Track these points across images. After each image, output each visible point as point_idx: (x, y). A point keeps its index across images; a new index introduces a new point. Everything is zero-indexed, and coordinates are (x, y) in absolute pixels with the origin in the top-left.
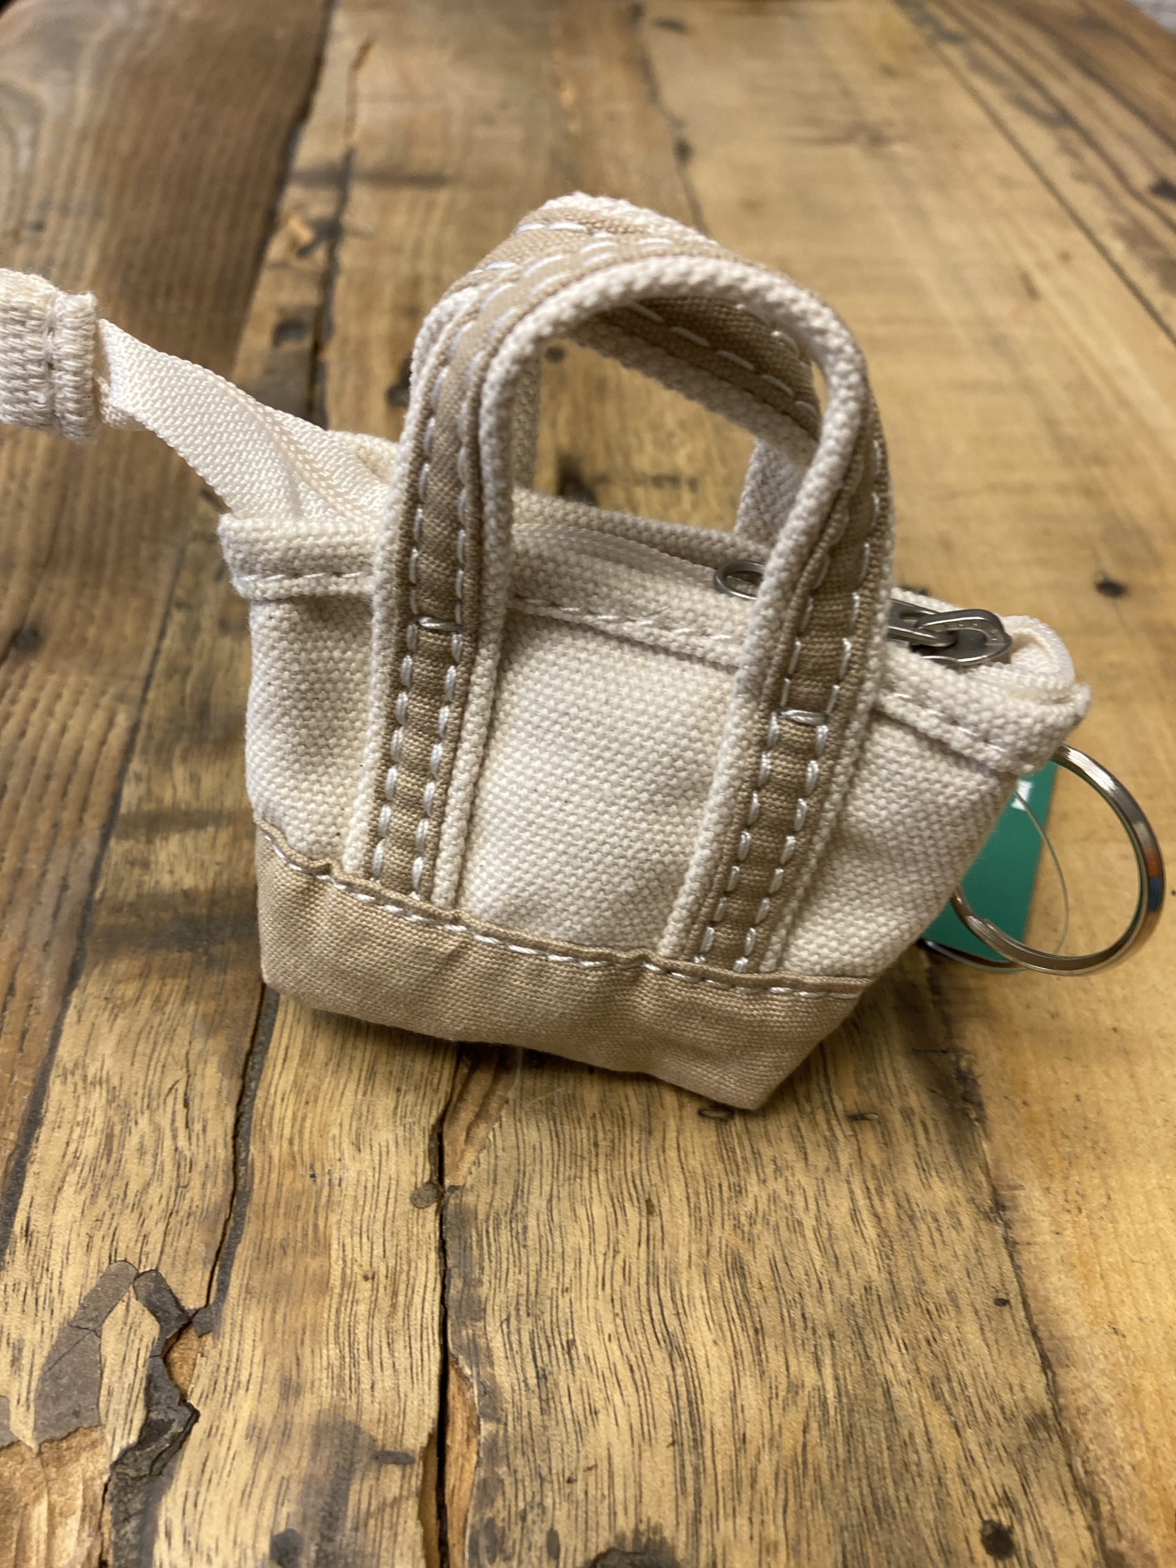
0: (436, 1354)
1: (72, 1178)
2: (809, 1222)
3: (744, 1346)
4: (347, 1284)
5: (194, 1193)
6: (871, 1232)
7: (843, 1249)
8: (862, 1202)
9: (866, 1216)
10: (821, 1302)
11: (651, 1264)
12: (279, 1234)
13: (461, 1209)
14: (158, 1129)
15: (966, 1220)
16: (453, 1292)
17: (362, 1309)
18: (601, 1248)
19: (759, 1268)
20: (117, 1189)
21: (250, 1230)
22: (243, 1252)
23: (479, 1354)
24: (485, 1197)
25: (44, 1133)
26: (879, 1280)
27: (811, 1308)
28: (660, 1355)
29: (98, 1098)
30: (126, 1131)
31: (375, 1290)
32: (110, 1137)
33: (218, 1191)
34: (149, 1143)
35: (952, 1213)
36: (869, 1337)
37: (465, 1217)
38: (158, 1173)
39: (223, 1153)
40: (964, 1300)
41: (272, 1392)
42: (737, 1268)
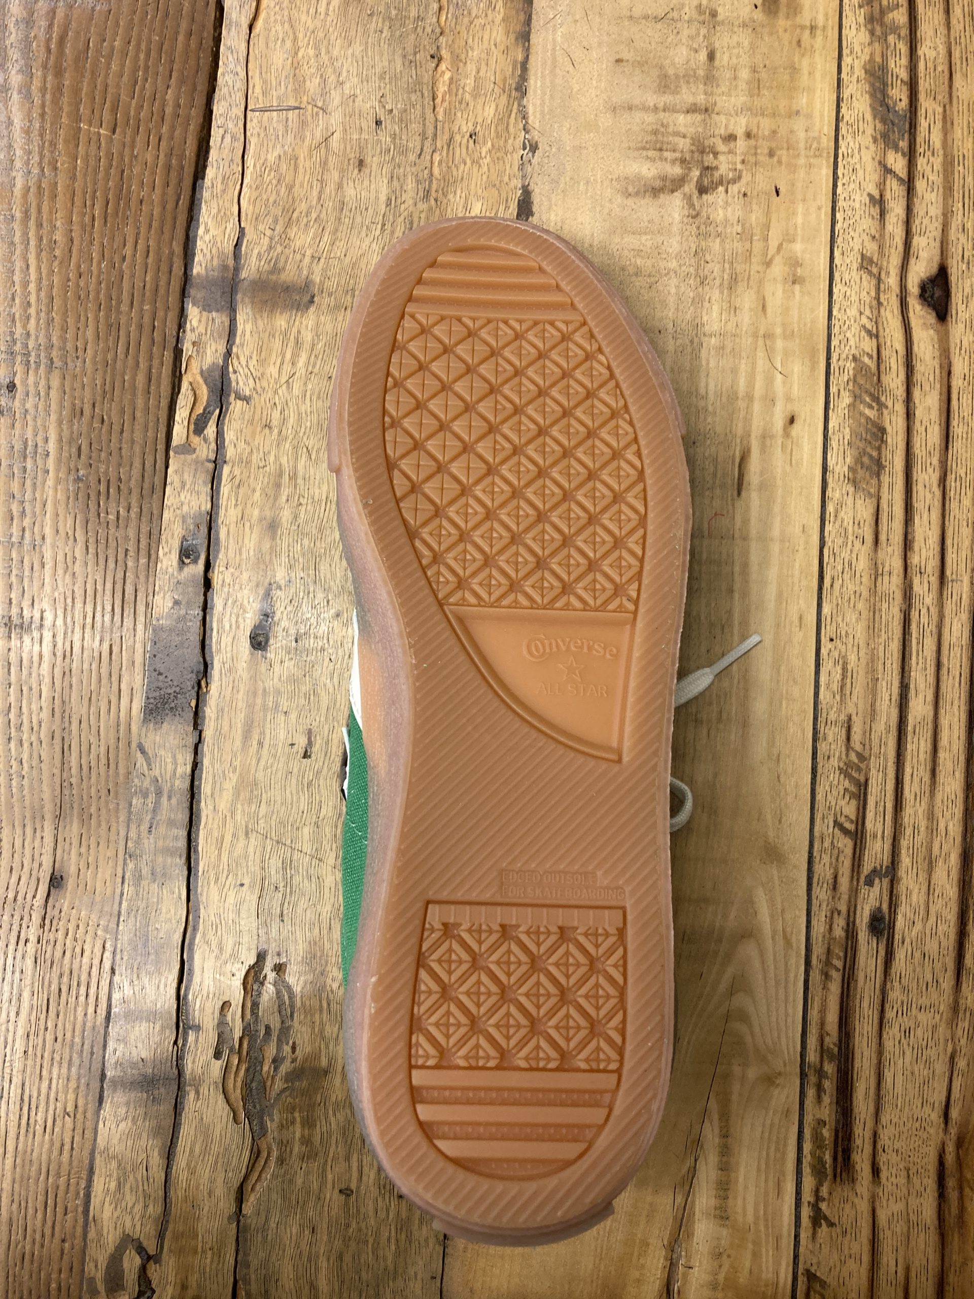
0: (232, 1279)
1: (108, 1199)
2: (371, 1241)
3: (336, 1288)
4: (203, 1252)
5: (151, 1208)
6: (393, 1247)
7: (381, 1253)
8: (393, 1234)
9: (393, 1240)
10: (367, 1273)
11: (310, 1253)
12: (181, 1229)
13: (245, 1226)
14: (137, 1180)
15: (431, 1245)
16: (239, 1258)
17: (208, 1261)
18: (293, 1245)
19: (347, 1258)
20: (124, 1204)
21: (171, 1227)
22: (169, 1235)
23: (247, 1282)
24: (254, 1221)
25: (96, 1178)
26: (391, 1267)
27: (364, 1275)
28: (307, 1288)
29: (114, 1164)
30: (125, 1180)
31: (213, 1254)
32: (119, 1183)
33: (159, 1209)
34: (134, 1186)
35: (426, 1240)
36: (381, 1287)
37: (246, 1229)
38: (137, 1200)
39: (161, 1193)
40: (419, 1277)
41: (179, 1288)
42: (340, 1257)
